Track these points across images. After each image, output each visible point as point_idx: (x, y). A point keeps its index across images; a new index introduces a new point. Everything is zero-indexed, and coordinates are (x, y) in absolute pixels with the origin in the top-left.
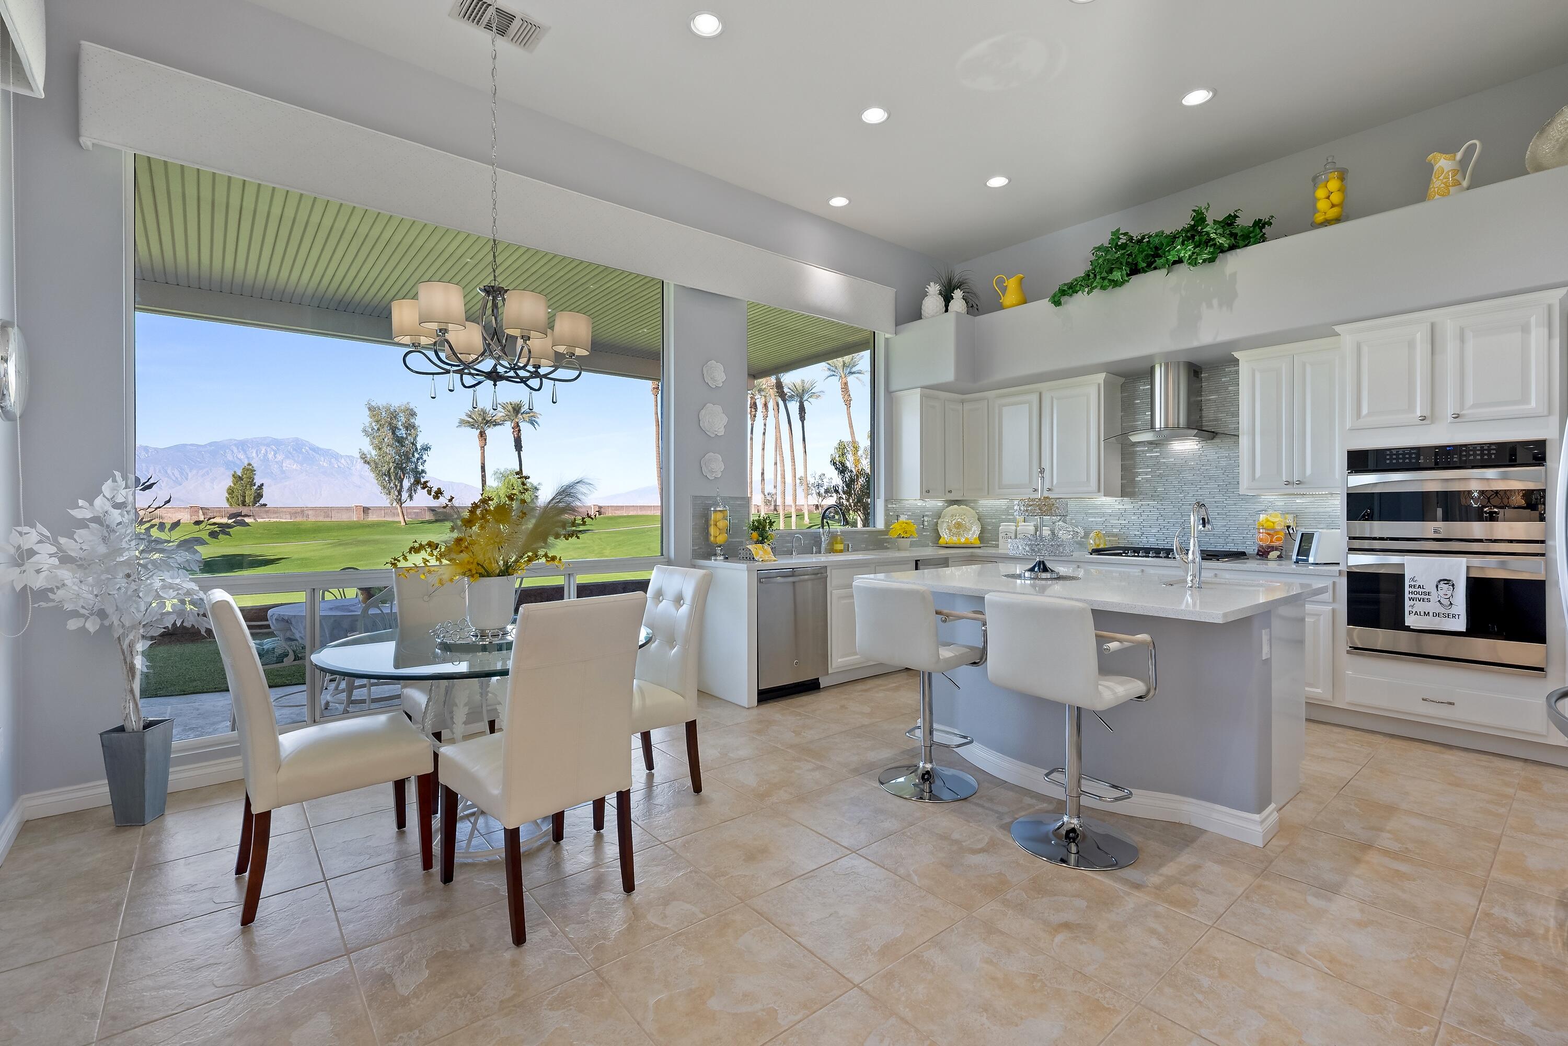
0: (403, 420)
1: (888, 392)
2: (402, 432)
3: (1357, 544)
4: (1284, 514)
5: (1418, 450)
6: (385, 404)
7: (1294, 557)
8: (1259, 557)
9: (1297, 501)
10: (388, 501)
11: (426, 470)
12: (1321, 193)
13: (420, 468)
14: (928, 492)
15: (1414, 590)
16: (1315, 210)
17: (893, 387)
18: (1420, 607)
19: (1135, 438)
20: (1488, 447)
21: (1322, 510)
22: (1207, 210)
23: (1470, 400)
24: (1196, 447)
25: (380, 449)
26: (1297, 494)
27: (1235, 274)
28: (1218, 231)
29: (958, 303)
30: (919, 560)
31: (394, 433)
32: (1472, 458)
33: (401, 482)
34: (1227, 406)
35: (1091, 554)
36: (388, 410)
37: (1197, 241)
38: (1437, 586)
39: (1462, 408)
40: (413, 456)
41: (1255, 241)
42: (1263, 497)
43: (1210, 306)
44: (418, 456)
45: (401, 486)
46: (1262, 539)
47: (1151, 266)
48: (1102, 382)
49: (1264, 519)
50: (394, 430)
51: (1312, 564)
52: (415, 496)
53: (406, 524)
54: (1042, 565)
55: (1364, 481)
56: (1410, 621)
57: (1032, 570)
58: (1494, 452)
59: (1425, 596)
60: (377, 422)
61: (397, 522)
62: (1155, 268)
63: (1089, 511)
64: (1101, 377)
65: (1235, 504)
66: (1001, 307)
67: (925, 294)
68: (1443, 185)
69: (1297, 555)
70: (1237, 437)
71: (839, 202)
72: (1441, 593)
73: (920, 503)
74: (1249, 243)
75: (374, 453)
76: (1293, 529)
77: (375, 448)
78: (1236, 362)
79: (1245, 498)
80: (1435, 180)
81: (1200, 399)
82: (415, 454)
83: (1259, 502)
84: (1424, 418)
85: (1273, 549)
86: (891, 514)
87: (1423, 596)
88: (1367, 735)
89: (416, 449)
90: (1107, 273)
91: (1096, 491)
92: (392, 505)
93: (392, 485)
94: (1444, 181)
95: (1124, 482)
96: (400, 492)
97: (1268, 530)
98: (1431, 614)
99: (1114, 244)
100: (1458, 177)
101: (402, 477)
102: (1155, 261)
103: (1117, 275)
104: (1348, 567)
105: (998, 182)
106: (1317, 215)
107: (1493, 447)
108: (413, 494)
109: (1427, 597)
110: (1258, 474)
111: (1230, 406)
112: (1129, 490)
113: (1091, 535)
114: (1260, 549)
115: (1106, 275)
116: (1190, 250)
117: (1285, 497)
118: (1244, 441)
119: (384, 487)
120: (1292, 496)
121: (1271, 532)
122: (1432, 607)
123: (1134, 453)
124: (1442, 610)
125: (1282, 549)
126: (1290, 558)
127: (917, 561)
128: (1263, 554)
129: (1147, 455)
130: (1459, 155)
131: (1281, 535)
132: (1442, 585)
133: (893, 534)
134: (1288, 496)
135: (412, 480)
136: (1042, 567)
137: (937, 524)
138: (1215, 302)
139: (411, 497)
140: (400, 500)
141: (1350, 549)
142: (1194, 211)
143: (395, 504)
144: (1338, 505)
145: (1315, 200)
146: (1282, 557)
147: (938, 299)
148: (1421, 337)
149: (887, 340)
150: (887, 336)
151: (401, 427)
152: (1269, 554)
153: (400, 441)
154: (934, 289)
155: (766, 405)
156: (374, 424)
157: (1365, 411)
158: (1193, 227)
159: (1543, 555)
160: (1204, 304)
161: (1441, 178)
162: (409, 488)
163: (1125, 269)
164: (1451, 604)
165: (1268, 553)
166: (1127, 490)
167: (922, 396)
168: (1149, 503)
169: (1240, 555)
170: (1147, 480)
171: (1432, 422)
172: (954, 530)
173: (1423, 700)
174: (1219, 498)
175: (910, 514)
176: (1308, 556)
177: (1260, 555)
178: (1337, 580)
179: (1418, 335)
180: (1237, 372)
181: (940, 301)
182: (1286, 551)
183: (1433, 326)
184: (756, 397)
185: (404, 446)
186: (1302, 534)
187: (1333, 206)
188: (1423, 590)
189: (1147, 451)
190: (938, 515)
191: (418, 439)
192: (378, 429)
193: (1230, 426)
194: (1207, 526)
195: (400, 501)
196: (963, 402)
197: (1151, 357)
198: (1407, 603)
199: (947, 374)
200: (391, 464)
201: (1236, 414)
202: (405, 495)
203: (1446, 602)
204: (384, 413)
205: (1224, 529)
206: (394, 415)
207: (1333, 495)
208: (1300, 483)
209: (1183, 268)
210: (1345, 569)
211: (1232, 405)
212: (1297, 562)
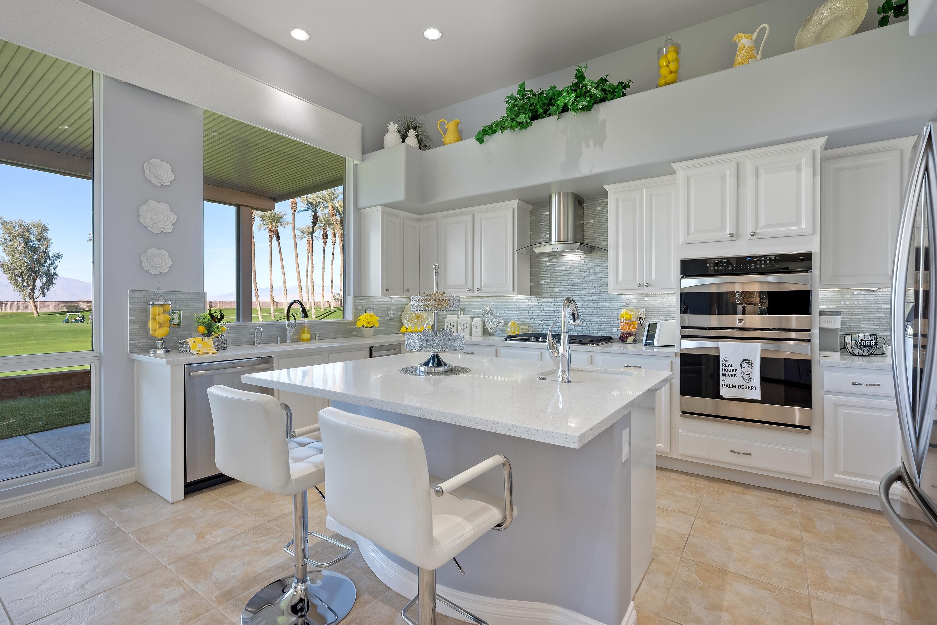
0: (36, 233)
1: (357, 209)
2: (36, 243)
3: (687, 332)
4: (637, 309)
5: (728, 260)
6: (17, 220)
7: (644, 341)
8: (620, 341)
9: (646, 299)
10: (22, 296)
11: (58, 273)
12: (663, 62)
13: (52, 271)
14: (388, 290)
15: (725, 368)
16: (659, 75)
17: (361, 204)
18: (730, 381)
19: (537, 250)
20: (774, 258)
21: (662, 306)
22: (586, 68)
23: (762, 222)
24: (580, 259)
25: (13, 256)
26: (646, 294)
27: (605, 120)
28: (593, 85)
29: (412, 140)
30: (372, 347)
31: (26, 243)
32: (763, 266)
33: (34, 281)
34: (600, 228)
35: (506, 340)
36: (20, 225)
37: (578, 93)
38: (741, 365)
39: (757, 228)
40: (45, 262)
41: (618, 96)
42: (623, 296)
43: (587, 145)
44: (50, 262)
45: (34, 285)
46: (623, 328)
47: (546, 113)
48: (515, 206)
49: (624, 312)
50: (27, 242)
51: (656, 346)
52: (47, 293)
53: (39, 315)
54: (436, 359)
55: (690, 283)
56: (723, 392)
57: (426, 364)
58: (778, 261)
59: (733, 373)
60: (10, 234)
61: (30, 314)
62: (550, 115)
63: (509, 306)
64: (515, 203)
65: (605, 301)
66: (443, 144)
67: (387, 131)
68: (744, 57)
69: (646, 340)
70: (607, 251)
71: (299, 35)
72: (744, 370)
73: (386, 300)
74: (614, 96)
75: (7, 258)
76: (643, 319)
77: (8, 254)
78: (605, 194)
79: (612, 297)
80: (739, 54)
81: (582, 222)
82: (47, 260)
83: (621, 300)
84: (732, 235)
85: (630, 334)
86: (360, 308)
87: (731, 373)
88: (693, 479)
89: (49, 257)
90: (516, 116)
91: (512, 290)
92: (25, 299)
93: (25, 284)
94: (745, 54)
95: (532, 284)
96: (33, 290)
97: (627, 320)
98: (737, 386)
99: (521, 95)
100: (754, 52)
101: (35, 278)
102: (549, 109)
103: (522, 118)
104: (681, 350)
105: (432, 34)
106: (660, 79)
107: (778, 258)
108: (46, 291)
109: (734, 373)
110: (620, 278)
111: (602, 228)
112: (536, 290)
113: (509, 324)
114: (622, 335)
115: (514, 117)
116: (573, 97)
117: (638, 296)
118: (611, 253)
119: (17, 286)
120: (642, 296)
121: (629, 323)
122: (738, 381)
123: (539, 262)
124: (745, 383)
125: (636, 335)
126: (641, 341)
127: (371, 348)
128: (623, 338)
129: (548, 264)
130: (755, 36)
131: (635, 324)
132: (744, 364)
133: (359, 325)
134: (640, 296)
135: (45, 281)
136: (436, 361)
137: (401, 316)
138: (591, 142)
139: (43, 294)
140: (33, 296)
141: (682, 336)
142: (576, 70)
143: (28, 299)
144: (674, 302)
145: (659, 67)
146: (636, 341)
147: (396, 135)
148: (730, 173)
149: (355, 165)
150: (356, 162)
151: (33, 239)
152: (627, 339)
153: (33, 250)
154: (393, 127)
155: (334, 235)
156: (7, 236)
157: (692, 229)
158: (576, 85)
159: (809, 340)
160: (584, 144)
161: (743, 52)
162: (42, 287)
163: (528, 115)
164: (750, 378)
165: (627, 337)
166: (534, 290)
167: (382, 213)
168: (549, 300)
169: (608, 339)
170: (548, 283)
171: (737, 239)
172: (415, 321)
173: (731, 451)
174: (595, 296)
175: (377, 308)
176: (653, 340)
177: (622, 340)
178: (673, 359)
179: (728, 172)
180: (607, 203)
181: (398, 137)
182: (638, 336)
183: (738, 165)
184: (327, 229)
185: (37, 254)
186: (649, 324)
187: (671, 72)
188: (732, 368)
189: (547, 261)
190: (402, 309)
191: (50, 248)
192: (11, 240)
193: (602, 243)
194: (577, 320)
195: (33, 298)
196: (419, 220)
197: (547, 186)
198: (721, 378)
199: (399, 195)
200: (24, 268)
201: (606, 234)
202: (37, 292)
203: (747, 377)
204: (17, 227)
205: (598, 320)
206: (26, 229)
207: (669, 295)
208: (648, 285)
209: (569, 115)
210: (679, 351)
211: (604, 228)
212: (646, 345)
